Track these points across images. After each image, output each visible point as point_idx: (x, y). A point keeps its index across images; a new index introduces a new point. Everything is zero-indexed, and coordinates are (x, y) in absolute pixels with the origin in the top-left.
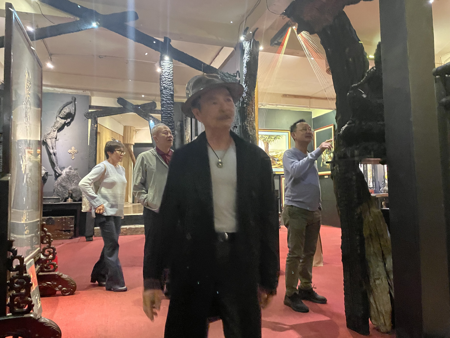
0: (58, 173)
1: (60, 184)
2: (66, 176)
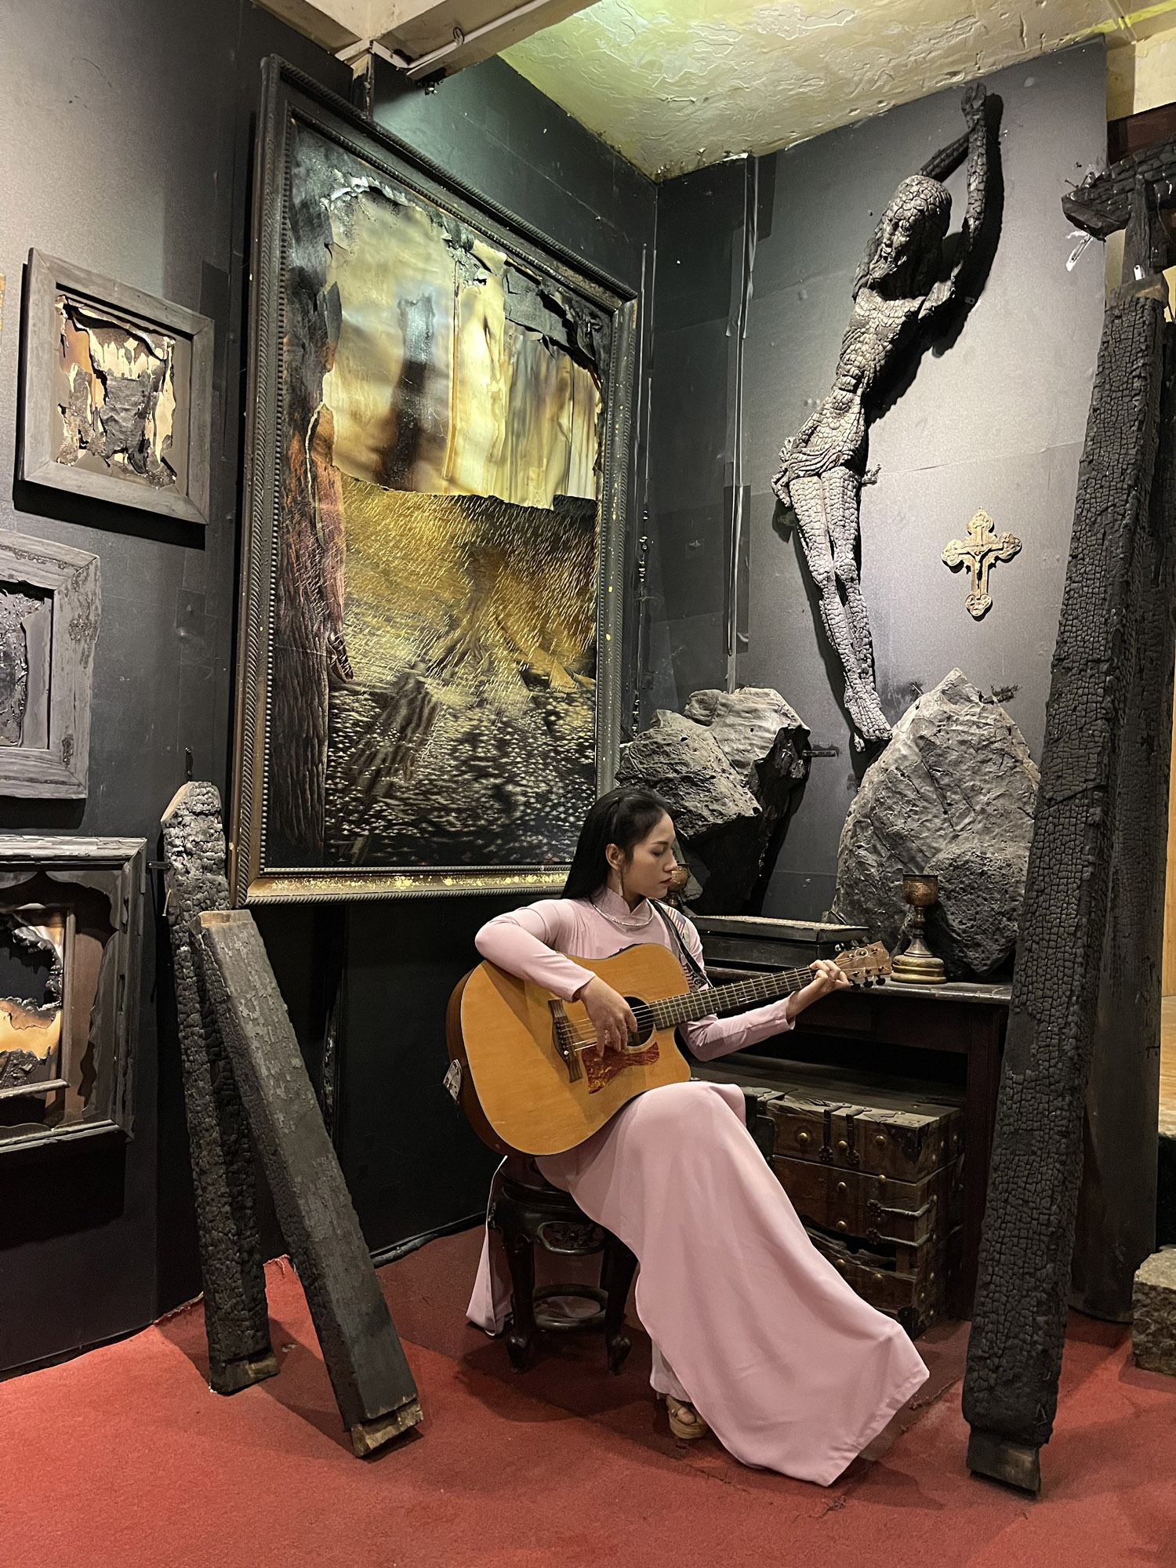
0: (860, 733)
1: (872, 821)
2: (917, 754)
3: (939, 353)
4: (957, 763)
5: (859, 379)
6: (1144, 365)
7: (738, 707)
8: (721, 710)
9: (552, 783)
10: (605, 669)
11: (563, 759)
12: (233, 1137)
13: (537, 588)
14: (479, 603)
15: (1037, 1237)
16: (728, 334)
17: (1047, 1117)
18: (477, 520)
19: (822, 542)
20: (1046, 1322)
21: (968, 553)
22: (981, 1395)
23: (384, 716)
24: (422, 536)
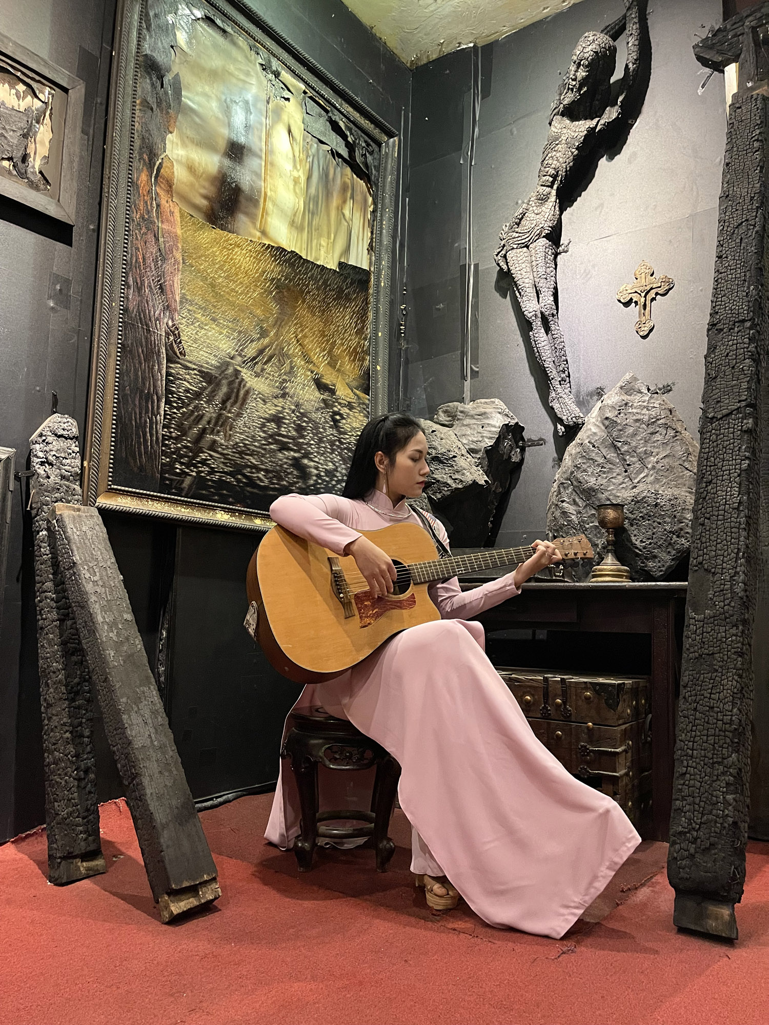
0: (561, 421)
1: (572, 482)
2: (604, 431)
3: (611, 158)
4: (634, 435)
5: (555, 177)
6: (760, 133)
7: (472, 413)
8: (460, 416)
9: (337, 464)
10: (376, 388)
11: (345, 449)
12: (77, 680)
13: (327, 322)
14: (283, 323)
15: (723, 734)
16: (461, 162)
17: (725, 642)
18: (282, 265)
19: (531, 292)
20: (734, 799)
21: (636, 292)
22: (684, 862)
23: (209, 389)
24: (240, 266)
